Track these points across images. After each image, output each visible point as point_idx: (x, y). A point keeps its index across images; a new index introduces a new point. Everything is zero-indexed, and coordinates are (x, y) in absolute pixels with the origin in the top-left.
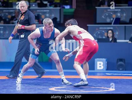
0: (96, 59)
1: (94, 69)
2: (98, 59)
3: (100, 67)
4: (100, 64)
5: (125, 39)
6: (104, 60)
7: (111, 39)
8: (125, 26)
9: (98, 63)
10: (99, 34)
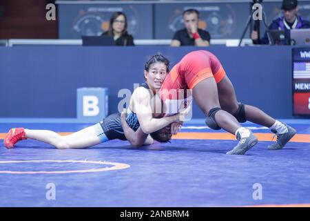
0: (79, 90)
1: (74, 115)
2: (85, 89)
3: (91, 109)
4: (91, 102)
5: (154, 38)
6: (102, 90)
7: (116, 37)
8: (154, 5)
9: (86, 99)
10: (87, 26)
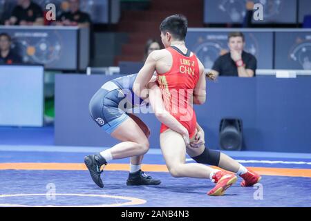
5: (274, 68)
8: (274, 33)
10: (205, 54)
